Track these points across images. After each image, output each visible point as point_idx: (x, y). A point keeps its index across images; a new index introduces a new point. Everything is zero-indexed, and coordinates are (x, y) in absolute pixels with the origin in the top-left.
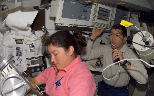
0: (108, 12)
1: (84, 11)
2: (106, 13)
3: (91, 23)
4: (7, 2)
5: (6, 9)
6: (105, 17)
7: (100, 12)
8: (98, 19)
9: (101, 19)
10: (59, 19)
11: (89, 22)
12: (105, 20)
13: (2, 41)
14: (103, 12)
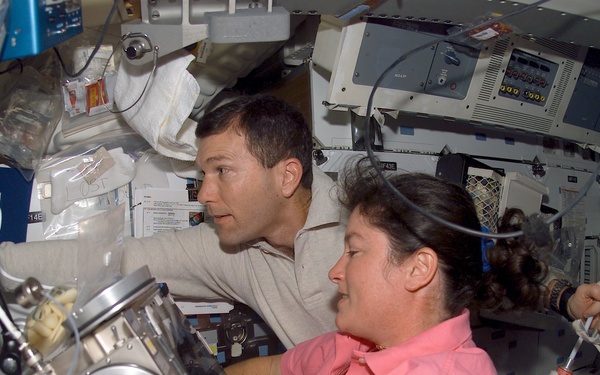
0: (547, 70)
1: (449, 62)
2: (538, 72)
3: (471, 108)
4: (147, 22)
5: (144, 52)
6: (533, 87)
7: (517, 67)
8: (502, 93)
9: (517, 97)
10: (344, 89)
11: (463, 103)
12: (533, 101)
13: (130, 184)
14: (526, 68)
